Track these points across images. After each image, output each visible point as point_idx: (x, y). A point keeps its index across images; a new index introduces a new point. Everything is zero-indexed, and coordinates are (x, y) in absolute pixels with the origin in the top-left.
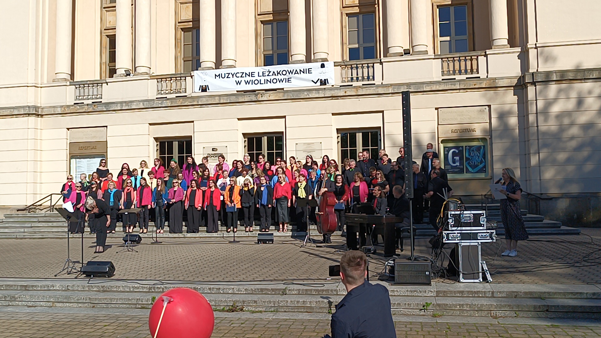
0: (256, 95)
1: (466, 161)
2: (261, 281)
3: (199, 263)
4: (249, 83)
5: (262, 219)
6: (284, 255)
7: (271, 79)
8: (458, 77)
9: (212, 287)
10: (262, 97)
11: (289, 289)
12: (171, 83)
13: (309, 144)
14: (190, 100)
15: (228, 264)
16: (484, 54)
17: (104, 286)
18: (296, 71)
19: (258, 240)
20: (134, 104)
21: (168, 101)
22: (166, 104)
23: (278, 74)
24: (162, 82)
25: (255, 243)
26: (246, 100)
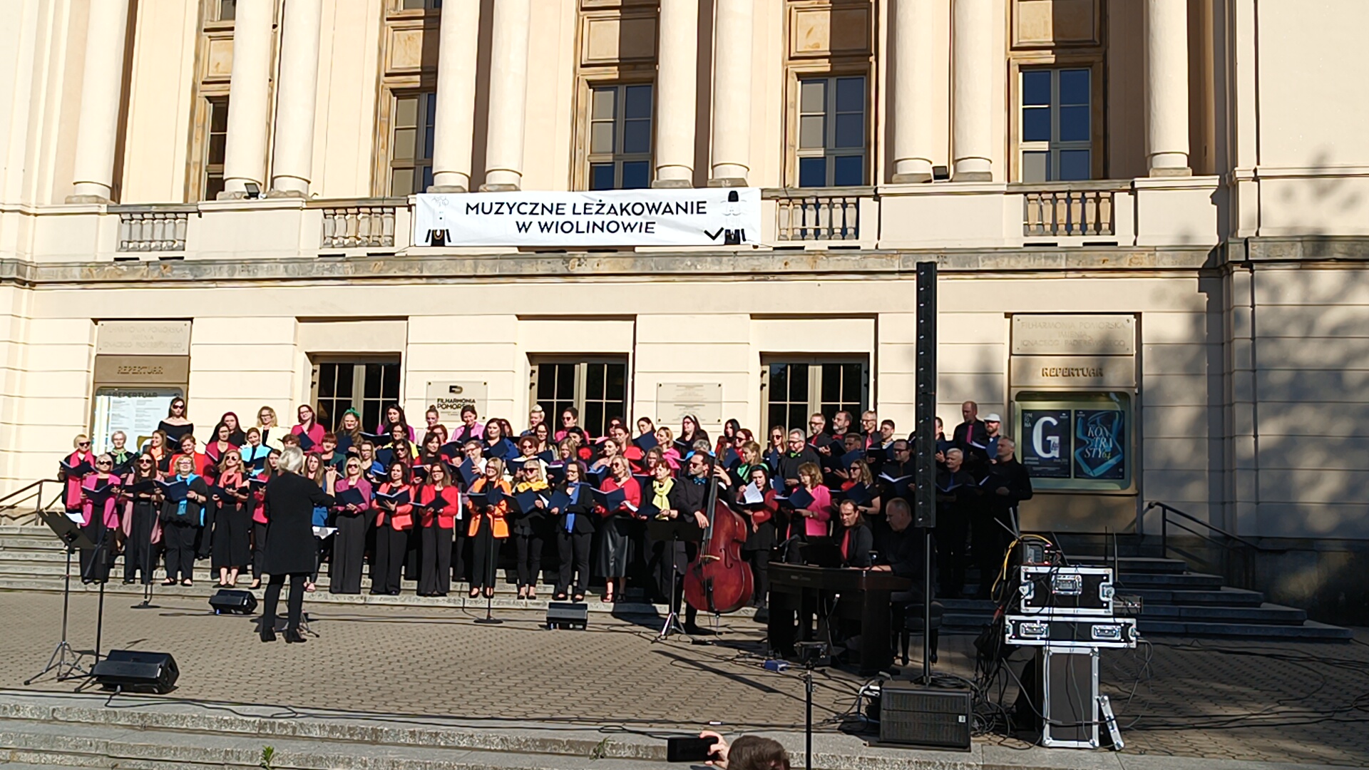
0: (567, 260)
1: (1075, 449)
2: (543, 720)
3: (393, 670)
4: (549, 230)
5: (562, 567)
6: (610, 658)
7: (603, 222)
8: (1063, 241)
9: (418, 728)
10: (579, 265)
11: (612, 745)
12: (358, 221)
13: (689, 387)
14: (401, 264)
15: (467, 676)
16: (1129, 187)
17: (145, 715)
18: (668, 205)
19: (548, 618)
20: (263, 268)
21: (347, 264)
22: (341, 270)
23: (622, 211)
24: (336, 217)
25: (540, 626)
26: (540, 272)
